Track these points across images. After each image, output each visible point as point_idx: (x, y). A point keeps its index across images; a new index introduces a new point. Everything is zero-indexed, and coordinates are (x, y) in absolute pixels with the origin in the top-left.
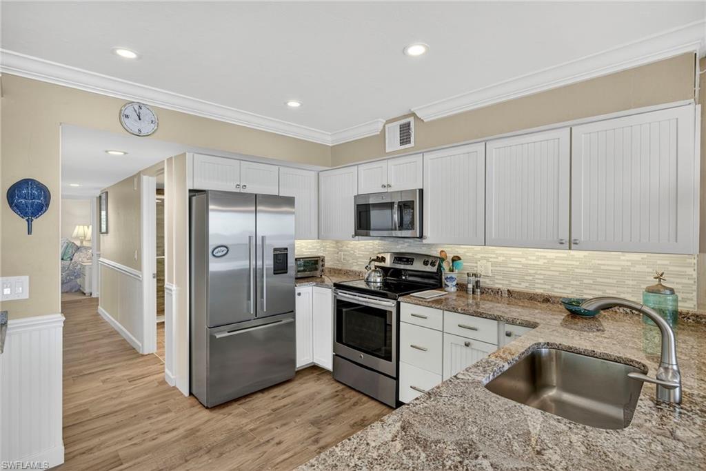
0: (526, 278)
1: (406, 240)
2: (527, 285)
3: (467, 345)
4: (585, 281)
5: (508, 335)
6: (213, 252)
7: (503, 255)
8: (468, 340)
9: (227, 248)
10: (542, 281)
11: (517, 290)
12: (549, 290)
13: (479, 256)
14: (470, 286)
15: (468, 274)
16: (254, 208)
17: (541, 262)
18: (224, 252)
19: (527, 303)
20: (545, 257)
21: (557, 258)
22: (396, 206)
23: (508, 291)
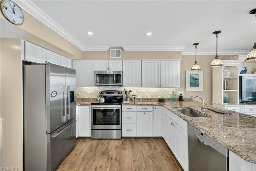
0: (146, 95)
1: (110, 86)
2: (146, 96)
3: (145, 113)
4: (158, 94)
5: (155, 108)
6: (51, 95)
7: (140, 90)
8: (145, 112)
9: (56, 92)
10: (149, 95)
11: (144, 98)
12: (151, 97)
13: (134, 90)
14: (133, 98)
15: (132, 95)
16: (65, 75)
17: (149, 91)
18: (56, 94)
19: (146, 101)
20: (150, 90)
21: (153, 90)
22: (115, 76)
23: (142, 99)
